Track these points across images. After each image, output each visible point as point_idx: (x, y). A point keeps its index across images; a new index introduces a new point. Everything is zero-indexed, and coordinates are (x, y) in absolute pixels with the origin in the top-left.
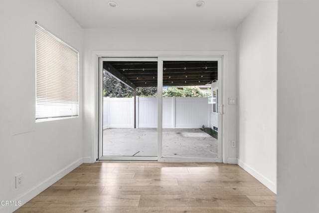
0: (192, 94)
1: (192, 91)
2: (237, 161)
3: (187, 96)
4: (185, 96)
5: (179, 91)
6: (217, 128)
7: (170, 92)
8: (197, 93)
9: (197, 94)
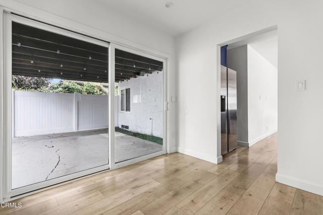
0: (96, 91)
1: (96, 88)
2: (177, 149)
3: (89, 93)
4: (86, 94)
5: (79, 87)
6: (128, 127)
7: (67, 87)
8: (100, 90)
9: (101, 92)
